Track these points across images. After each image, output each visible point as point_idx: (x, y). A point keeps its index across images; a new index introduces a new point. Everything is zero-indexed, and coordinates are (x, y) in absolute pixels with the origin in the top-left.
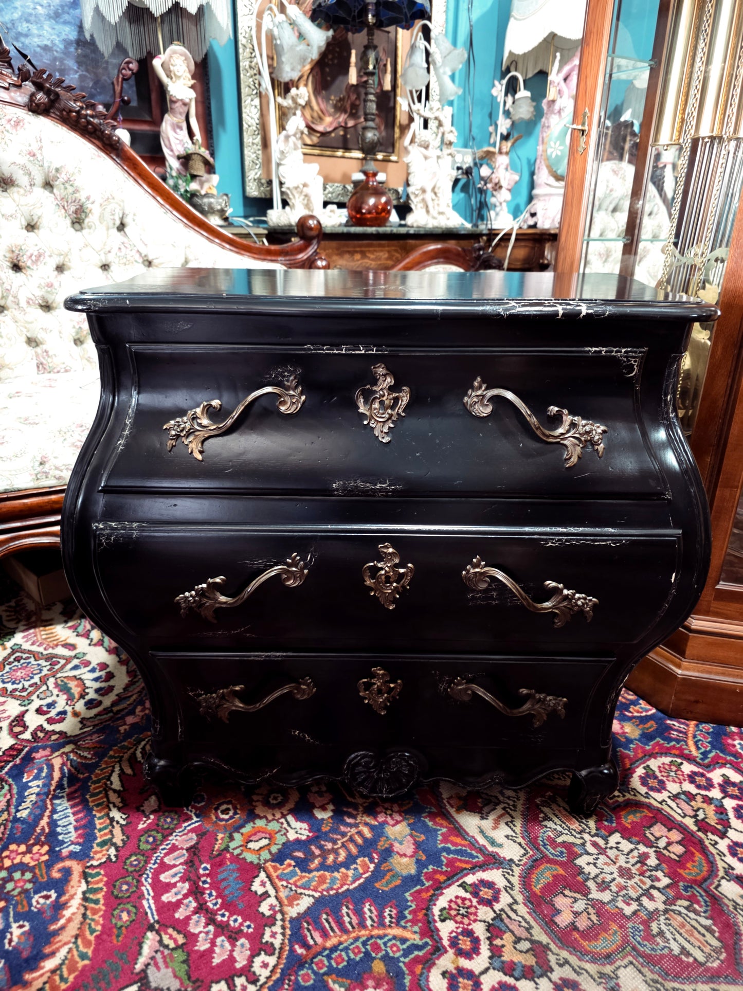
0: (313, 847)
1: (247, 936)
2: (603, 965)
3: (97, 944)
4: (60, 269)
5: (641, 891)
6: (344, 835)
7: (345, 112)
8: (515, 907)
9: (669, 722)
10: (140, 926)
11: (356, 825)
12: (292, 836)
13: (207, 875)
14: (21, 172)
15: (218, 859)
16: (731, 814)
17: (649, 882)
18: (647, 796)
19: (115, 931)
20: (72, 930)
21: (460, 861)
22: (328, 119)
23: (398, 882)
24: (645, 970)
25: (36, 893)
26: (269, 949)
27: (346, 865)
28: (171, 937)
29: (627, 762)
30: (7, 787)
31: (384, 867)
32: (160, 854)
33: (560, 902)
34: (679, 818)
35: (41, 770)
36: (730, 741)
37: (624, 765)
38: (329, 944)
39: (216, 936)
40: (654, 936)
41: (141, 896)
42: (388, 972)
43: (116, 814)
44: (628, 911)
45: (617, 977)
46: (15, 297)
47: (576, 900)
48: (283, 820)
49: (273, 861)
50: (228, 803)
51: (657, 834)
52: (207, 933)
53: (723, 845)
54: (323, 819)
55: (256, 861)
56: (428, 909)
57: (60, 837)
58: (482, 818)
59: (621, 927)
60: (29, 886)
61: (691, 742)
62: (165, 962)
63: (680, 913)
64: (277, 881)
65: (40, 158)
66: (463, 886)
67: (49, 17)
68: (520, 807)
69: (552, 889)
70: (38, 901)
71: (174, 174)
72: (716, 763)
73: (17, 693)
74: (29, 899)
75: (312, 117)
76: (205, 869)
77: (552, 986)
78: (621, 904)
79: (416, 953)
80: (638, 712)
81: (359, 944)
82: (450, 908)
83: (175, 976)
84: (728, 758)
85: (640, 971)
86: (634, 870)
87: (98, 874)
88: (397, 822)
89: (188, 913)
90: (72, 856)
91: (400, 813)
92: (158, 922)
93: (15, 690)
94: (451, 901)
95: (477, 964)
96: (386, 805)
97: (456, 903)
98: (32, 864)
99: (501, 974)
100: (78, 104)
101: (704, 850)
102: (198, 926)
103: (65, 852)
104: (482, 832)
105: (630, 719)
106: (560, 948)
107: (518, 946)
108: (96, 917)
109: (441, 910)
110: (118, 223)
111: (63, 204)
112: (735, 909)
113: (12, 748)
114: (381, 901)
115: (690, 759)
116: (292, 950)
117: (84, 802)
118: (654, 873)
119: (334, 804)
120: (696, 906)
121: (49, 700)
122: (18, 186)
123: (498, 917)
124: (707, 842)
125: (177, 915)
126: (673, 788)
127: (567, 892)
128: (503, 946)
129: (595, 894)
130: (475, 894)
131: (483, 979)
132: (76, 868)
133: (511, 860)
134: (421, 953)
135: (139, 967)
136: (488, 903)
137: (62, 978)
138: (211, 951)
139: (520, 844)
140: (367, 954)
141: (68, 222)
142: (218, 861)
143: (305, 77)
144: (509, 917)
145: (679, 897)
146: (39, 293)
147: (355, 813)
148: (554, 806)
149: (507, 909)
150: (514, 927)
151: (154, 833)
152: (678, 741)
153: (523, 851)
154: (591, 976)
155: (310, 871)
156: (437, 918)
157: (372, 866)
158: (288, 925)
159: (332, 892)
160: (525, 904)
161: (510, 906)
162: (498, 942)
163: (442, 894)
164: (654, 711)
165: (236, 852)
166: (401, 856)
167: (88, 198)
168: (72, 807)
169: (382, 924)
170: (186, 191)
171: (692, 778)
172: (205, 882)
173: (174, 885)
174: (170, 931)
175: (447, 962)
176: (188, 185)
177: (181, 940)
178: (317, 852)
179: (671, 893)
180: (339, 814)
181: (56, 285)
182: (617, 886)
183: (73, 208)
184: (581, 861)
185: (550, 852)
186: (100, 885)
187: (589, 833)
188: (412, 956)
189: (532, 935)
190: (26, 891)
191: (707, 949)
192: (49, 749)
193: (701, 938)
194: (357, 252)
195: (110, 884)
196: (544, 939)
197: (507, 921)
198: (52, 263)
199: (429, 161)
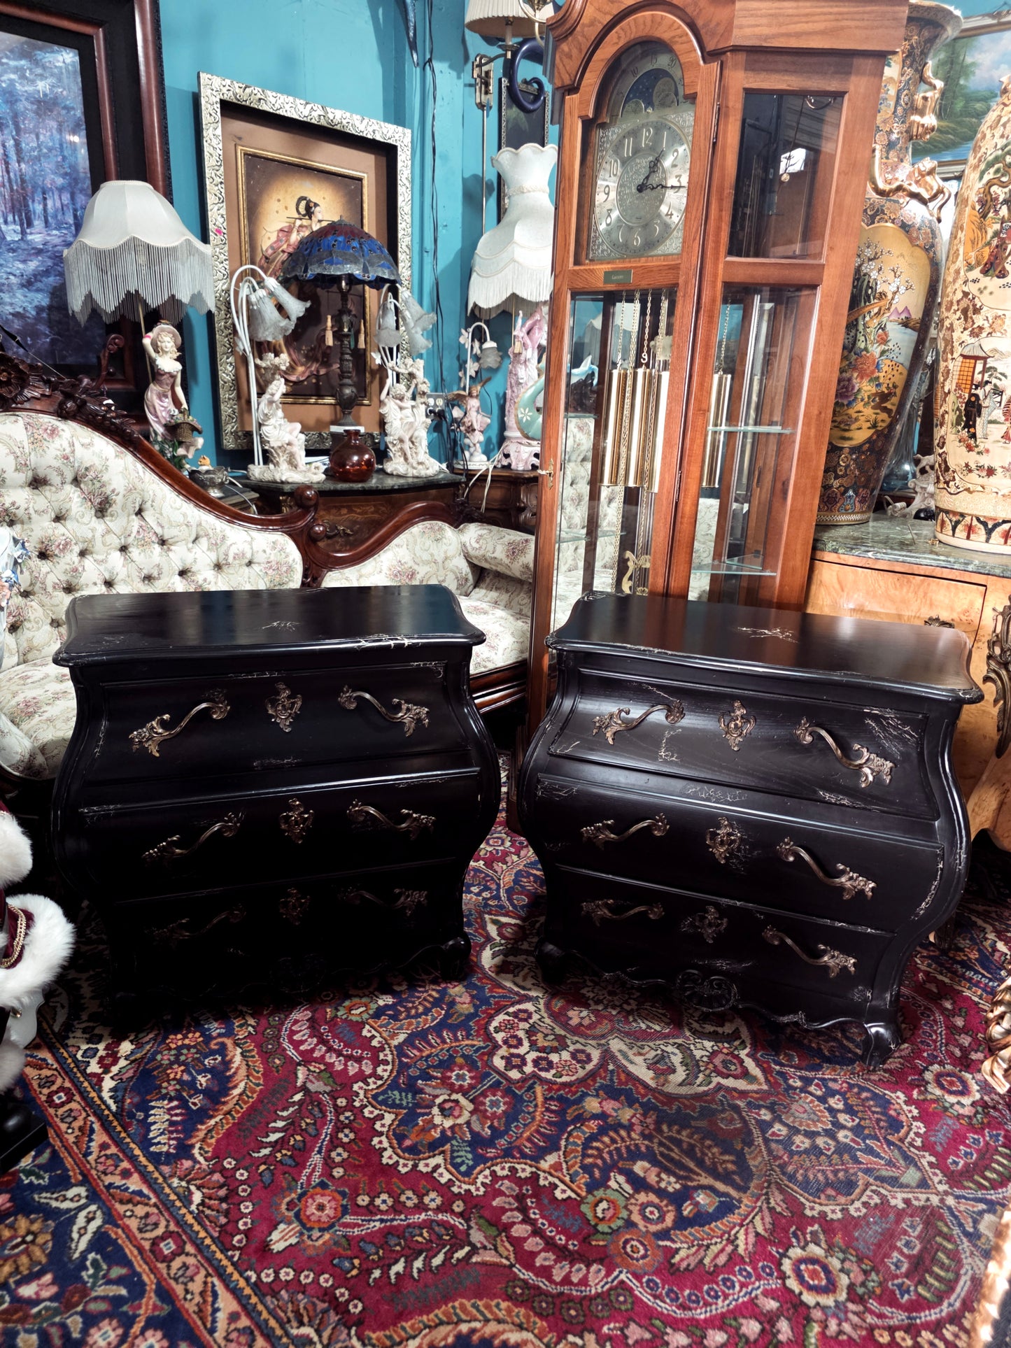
0: (399, 1008)
1: (368, 1058)
2: (599, 1040)
3: (265, 1078)
4: (83, 554)
6: (419, 997)
7: (316, 360)
8: (542, 1020)
10: (291, 1066)
11: (426, 991)
12: (382, 1003)
13: (327, 1032)
14: (54, 473)
19: (274, 1069)
20: (243, 1072)
21: (504, 1001)
22: (300, 369)
23: (463, 1018)
24: (626, 1039)
25: (205, 1058)
26: (386, 1063)
27: (425, 1013)
28: (315, 1067)
31: (451, 1011)
32: (287, 1025)
33: (571, 1014)
38: (424, 1055)
39: (346, 1061)
40: (631, 1022)
41: (285, 1050)
42: (466, 1062)
44: (615, 1013)
45: (609, 1044)
46: (43, 583)
47: (581, 1012)
48: (372, 995)
49: (372, 1018)
50: (327, 990)
52: (340, 1061)
54: (401, 991)
55: (360, 1020)
56: (486, 1028)
57: (207, 1027)
59: (611, 1021)
60: (197, 1056)
62: (317, 1079)
63: (647, 1009)
64: (378, 1028)
65: (71, 459)
66: (507, 1014)
67: (23, 286)
69: (565, 1007)
70: (209, 1062)
71: (159, 439)
74: (203, 1063)
76: (324, 1028)
77: (569, 1054)
78: (610, 1011)
79: (482, 1050)
81: (444, 1051)
82: (501, 1026)
83: (326, 1085)
85: (622, 1040)
86: (618, 992)
87: (246, 1042)
88: (456, 986)
89: (322, 1053)
90: (222, 1035)
91: (456, 980)
92: (303, 1061)
94: (500, 1022)
95: (522, 1051)
96: (446, 977)
97: (504, 1023)
98: (193, 1043)
99: (538, 1053)
102: (331, 1058)
103: (214, 1034)
106: (572, 1036)
107: (547, 1038)
108: (257, 1064)
109: (495, 1028)
110: (137, 509)
111: (88, 498)
114: (453, 1029)
116: (400, 1061)
118: (631, 992)
119: (407, 981)
120: (657, 1005)
122: (50, 484)
123: (532, 1026)
125: (314, 1055)
127: (575, 1008)
128: (537, 1039)
129: (594, 1007)
130: (516, 1017)
131: (527, 1056)
132: (229, 1042)
133: (537, 996)
134: (485, 1050)
135: (299, 1084)
136: (526, 1020)
137: (249, 1097)
138: (345, 1070)
139: (542, 986)
140: (451, 1055)
141: (93, 512)
142: (332, 1024)
144: (539, 1025)
145: (646, 1001)
146: (64, 578)
147: (423, 984)
149: (538, 1021)
150: (543, 1030)
153: (544, 990)
154: (593, 1046)
155: (400, 1020)
156: (492, 1032)
157: (443, 1012)
158: (393, 1049)
159: (419, 1029)
160: (549, 1018)
161: (539, 1019)
162: (534, 1038)
163: (494, 1019)
165: (343, 1017)
166: (462, 1004)
167: (113, 491)
169: (457, 1040)
170: (174, 456)
172: (327, 1036)
173: (306, 1041)
174: (313, 1064)
175: (503, 1051)
176: (175, 449)
177: (322, 1067)
178: (403, 1009)
180: (412, 987)
181: (79, 569)
182: (607, 1001)
183: (98, 500)
186: (251, 1048)
188: (480, 1052)
189: (555, 1032)
190: (197, 1059)
194: (343, 507)
195: (258, 1046)
196: (563, 1033)
197: (538, 1027)
198: (77, 549)
199: (404, 412)
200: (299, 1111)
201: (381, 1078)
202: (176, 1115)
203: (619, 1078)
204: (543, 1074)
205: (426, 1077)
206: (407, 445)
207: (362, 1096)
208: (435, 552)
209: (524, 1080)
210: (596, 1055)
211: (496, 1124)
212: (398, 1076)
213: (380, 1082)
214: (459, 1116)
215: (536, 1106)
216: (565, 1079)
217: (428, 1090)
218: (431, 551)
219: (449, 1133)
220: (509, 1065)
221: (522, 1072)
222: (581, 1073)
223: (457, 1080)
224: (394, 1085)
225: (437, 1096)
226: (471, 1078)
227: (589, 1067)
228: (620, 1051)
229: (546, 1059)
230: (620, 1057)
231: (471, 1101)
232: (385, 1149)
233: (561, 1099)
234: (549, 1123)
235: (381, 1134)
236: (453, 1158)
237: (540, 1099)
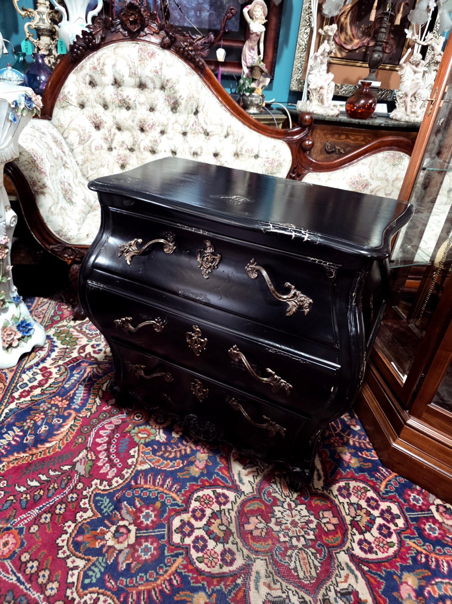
0: (163, 447)
1: (117, 468)
2: (252, 553)
3: (66, 446)
4: (163, 132)
5: (295, 535)
6: (178, 447)
7: (369, 36)
8: (230, 511)
9: (380, 468)
10: (84, 446)
11: (186, 446)
12: (157, 438)
13: (116, 439)
14: (150, 81)
15: (124, 434)
16: (376, 526)
17: (303, 533)
18: (336, 496)
19: (74, 444)
20: (61, 437)
21: (220, 481)
22: (356, 41)
23: (188, 477)
24: (270, 566)
25: (56, 417)
26: (122, 477)
27: (171, 460)
28: (91, 455)
29: (339, 476)
30: (66, 373)
31: (186, 468)
32: (104, 422)
33: (253, 520)
34: (344, 514)
35: (81, 371)
36: (409, 492)
37: (336, 476)
38: (145, 486)
39: (107, 462)
40: (286, 556)
41: (89, 436)
42: (160, 508)
43: (98, 400)
44: (282, 539)
45: (255, 561)
46: (139, 145)
47: (261, 522)
48: (158, 430)
49: (144, 444)
50: (141, 414)
51: (325, 516)
52: (104, 460)
53: (358, 537)
54: (174, 437)
55: (137, 442)
56: (193, 493)
57: (74, 400)
58: (244, 468)
59: (273, 544)
60: (55, 414)
61: (384, 483)
62: (84, 463)
63: (307, 553)
64: (141, 453)
65: (160, 74)
66: (214, 492)
68: (265, 472)
69: (253, 513)
70: (55, 421)
72: (391, 499)
73: (89, 335)
74: (53, 419)
75: (345, 39)
76: (117, 436)
77: (223, 549)
78: (281, 535)
79: (176, 507)
80: (366, 455)
81: (156, 492)
82: (202, 498)
83: (85, 470)
84: (400, 500)
85: (267, 565)
86: (300, 525)
87: (79, 420)
88: (204, 453)
89: (102, 449)
90: (75, 409)
91: (208, 449)
92: (90, 447)
93: (88, 334)
94: (204, 495)
95: (197, 524)
96: (205, 444)
97: (206, 497)
98: (60, 406)
99: (205, 533)
100: (185, 44)
101: (344, 533)
102: (103, 456)
103: (73, 407)
104: (239, 474)
105: (359, 457)
106: (238, 537)
107: (220, 527)
108: (71, 436)
109: (198, 496)
110: (194, 110)
111: (167, 99)
112: (338, 566)
113: (76, 358)
114: (176, 480)
115: (376, 491)
116: (130, 482)
117: (89, 390)
118: (309, 531)
119: (183, 433)
120: (318, 555)
121: (98, 343)
122: (148, 88)
123: (220, 511)
124: (349, 532)
125: (98, 448)
126: (354, 499)
127: (259, 517)
128: (214, 523)
129: (272, 525)
130: (217, 498)
131: (196, 531)
132: (74, 414)
133: (244, 492)
134: (178, 508)
135: (75, 460)
136: (220, 504)
137: (49, 452)
138: (102, 467)
139: (253, 487)
140: (157, 497)
141: (170, 108)
142: (123, 435)
143: (346, 13)
144: (225, 513)
145: (313, 547)
146: (150, 144)
147: (189, 440)
148: (282, 479)
149: (226, 511)
150: (224, 519)
151: (107, 413)
152: (377, 479)
153: (252, 491)
154: (243, 555)
155: (155, 455)
156: (194, 498)
157: (181, 465)
158: (134, 471)
159: (159, 468)
160: (236, 512)
161: (229, 510)
162: (213, 521)
163: (203, 490)
164: (377, 459)
165: (132, 435)
166: (196, 467)
167: (180, 97)
168: (85, 390)
169: (170, 490)
171: (368, 500)
172: (114, 441)
173: (103, 437)
174: (92, 453)
175: (186, 517)
177: (94, 458)
178: (163, 449)
179: (310, 543)
180: (182, 438)
181: (159, 141)
182: (285, 527)
183: (172, 101)
184: (276, 509)
185: (265, 497)
186: (78, 425)
187: (290, 499)
188: (173, 507)
189: (229, 525)
190: (53, 415)
191: (308, 575)
192: (88, 364)
193: (309, 568)
194: (343, 134)
195: (82, 426)
196: (234, 530)
197: (223, 514)
198: (159, 129)
199: (416, 75)
200: (59, 476)
201: (110, 485)
202: (15, 440)
203: (236, 595)
204: (193, 552)
205: (131, 503)
206: (408, 99)
207: (92, 489)
208: (389, 173)
209: (178, 547)
210: (239, 562)
211: (133, 565)
212: (118, 491)
213: (107, 488)
214: (121, 542)
215: (166, 572)
216: (202, 566)
217: (124, 511)
218: (387, 171)
219: (104, 550)
220: (180, 530)
221: (182, 540)
222: (216, 570)
223: (144, 517)
224: (110, 496)
225: (123, 519)
226: (152, 521)
227: (226, 569)
228: (257, 573)
229: (205, 541)
230: (253, 578)
231: (137, 537)
232: (66, 533)
233: (184, 579)
234: (162, 591)
235: (74, 521)
236: (89, 569)
237: (173, 569)
